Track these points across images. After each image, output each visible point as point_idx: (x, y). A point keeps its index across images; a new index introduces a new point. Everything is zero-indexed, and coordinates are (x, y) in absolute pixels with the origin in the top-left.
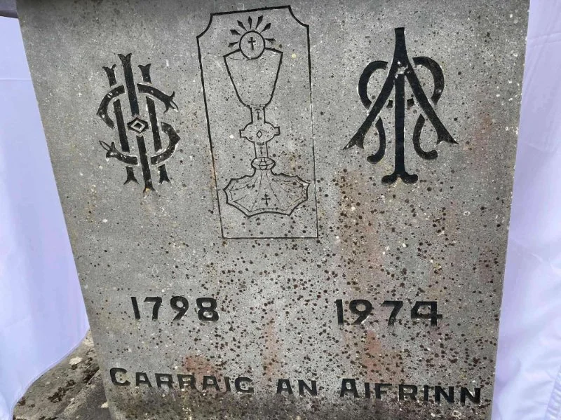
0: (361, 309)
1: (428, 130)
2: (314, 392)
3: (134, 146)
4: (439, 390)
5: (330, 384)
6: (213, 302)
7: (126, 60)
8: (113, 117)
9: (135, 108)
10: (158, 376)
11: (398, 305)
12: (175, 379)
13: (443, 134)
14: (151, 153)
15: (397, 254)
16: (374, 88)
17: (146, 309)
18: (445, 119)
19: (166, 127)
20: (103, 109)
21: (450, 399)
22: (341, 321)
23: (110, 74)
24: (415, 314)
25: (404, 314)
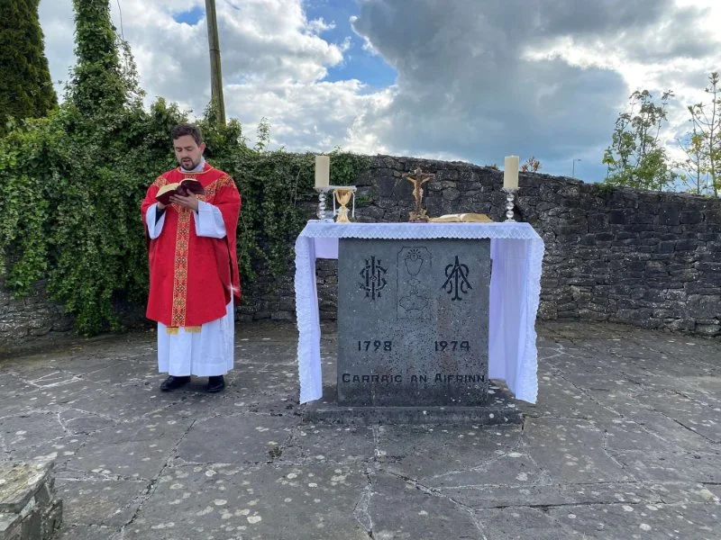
0: (444, 345)
1: (465, 285)
2: (425, 380)
3: (371, 285)
4: (470, 377)
5: (432, 375)
6: (390, 343)
7: (373, 258)
8: (365, 274)
9: (373, 273)
10: (363, 376)
11: (456, 343)
12: (371, 378)
13: (469, 286)
14: (376, 287)
15: (456, 324)
16: (449, 271)
17: (363, 346)
18: (469, 282)
19: (383, 280)
20: (363, 272)
21: (474, 381)
22: (437, 350)
23: (367, 262)
24: (461, 346)
25: (458, 346)
